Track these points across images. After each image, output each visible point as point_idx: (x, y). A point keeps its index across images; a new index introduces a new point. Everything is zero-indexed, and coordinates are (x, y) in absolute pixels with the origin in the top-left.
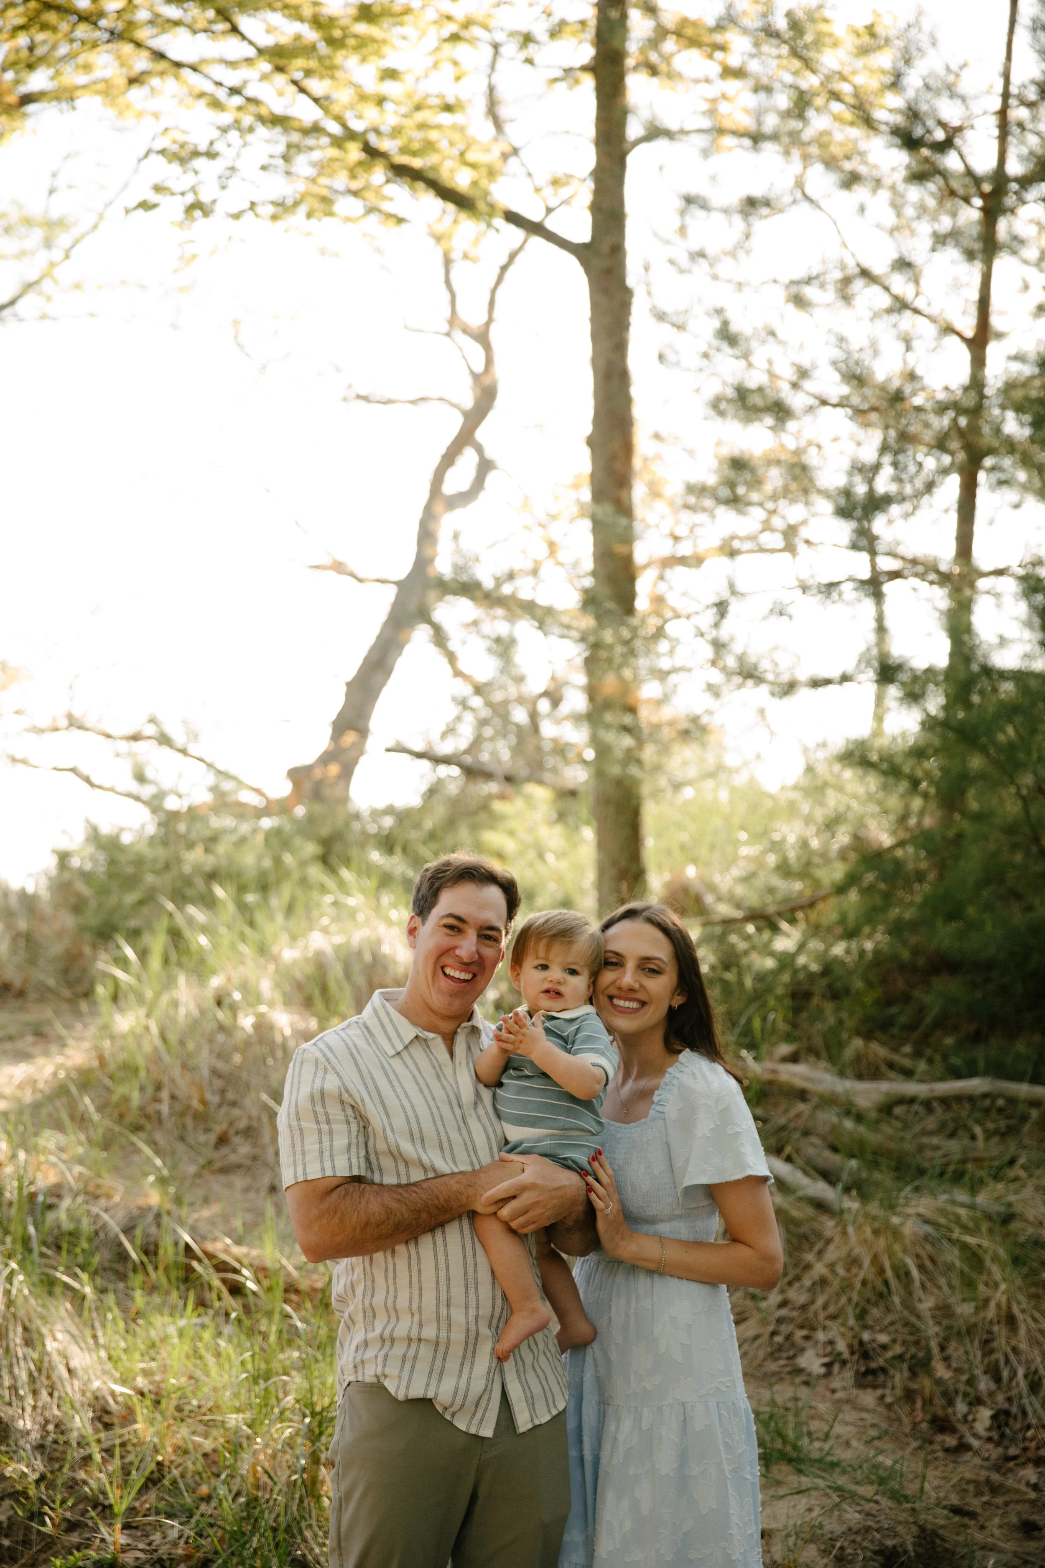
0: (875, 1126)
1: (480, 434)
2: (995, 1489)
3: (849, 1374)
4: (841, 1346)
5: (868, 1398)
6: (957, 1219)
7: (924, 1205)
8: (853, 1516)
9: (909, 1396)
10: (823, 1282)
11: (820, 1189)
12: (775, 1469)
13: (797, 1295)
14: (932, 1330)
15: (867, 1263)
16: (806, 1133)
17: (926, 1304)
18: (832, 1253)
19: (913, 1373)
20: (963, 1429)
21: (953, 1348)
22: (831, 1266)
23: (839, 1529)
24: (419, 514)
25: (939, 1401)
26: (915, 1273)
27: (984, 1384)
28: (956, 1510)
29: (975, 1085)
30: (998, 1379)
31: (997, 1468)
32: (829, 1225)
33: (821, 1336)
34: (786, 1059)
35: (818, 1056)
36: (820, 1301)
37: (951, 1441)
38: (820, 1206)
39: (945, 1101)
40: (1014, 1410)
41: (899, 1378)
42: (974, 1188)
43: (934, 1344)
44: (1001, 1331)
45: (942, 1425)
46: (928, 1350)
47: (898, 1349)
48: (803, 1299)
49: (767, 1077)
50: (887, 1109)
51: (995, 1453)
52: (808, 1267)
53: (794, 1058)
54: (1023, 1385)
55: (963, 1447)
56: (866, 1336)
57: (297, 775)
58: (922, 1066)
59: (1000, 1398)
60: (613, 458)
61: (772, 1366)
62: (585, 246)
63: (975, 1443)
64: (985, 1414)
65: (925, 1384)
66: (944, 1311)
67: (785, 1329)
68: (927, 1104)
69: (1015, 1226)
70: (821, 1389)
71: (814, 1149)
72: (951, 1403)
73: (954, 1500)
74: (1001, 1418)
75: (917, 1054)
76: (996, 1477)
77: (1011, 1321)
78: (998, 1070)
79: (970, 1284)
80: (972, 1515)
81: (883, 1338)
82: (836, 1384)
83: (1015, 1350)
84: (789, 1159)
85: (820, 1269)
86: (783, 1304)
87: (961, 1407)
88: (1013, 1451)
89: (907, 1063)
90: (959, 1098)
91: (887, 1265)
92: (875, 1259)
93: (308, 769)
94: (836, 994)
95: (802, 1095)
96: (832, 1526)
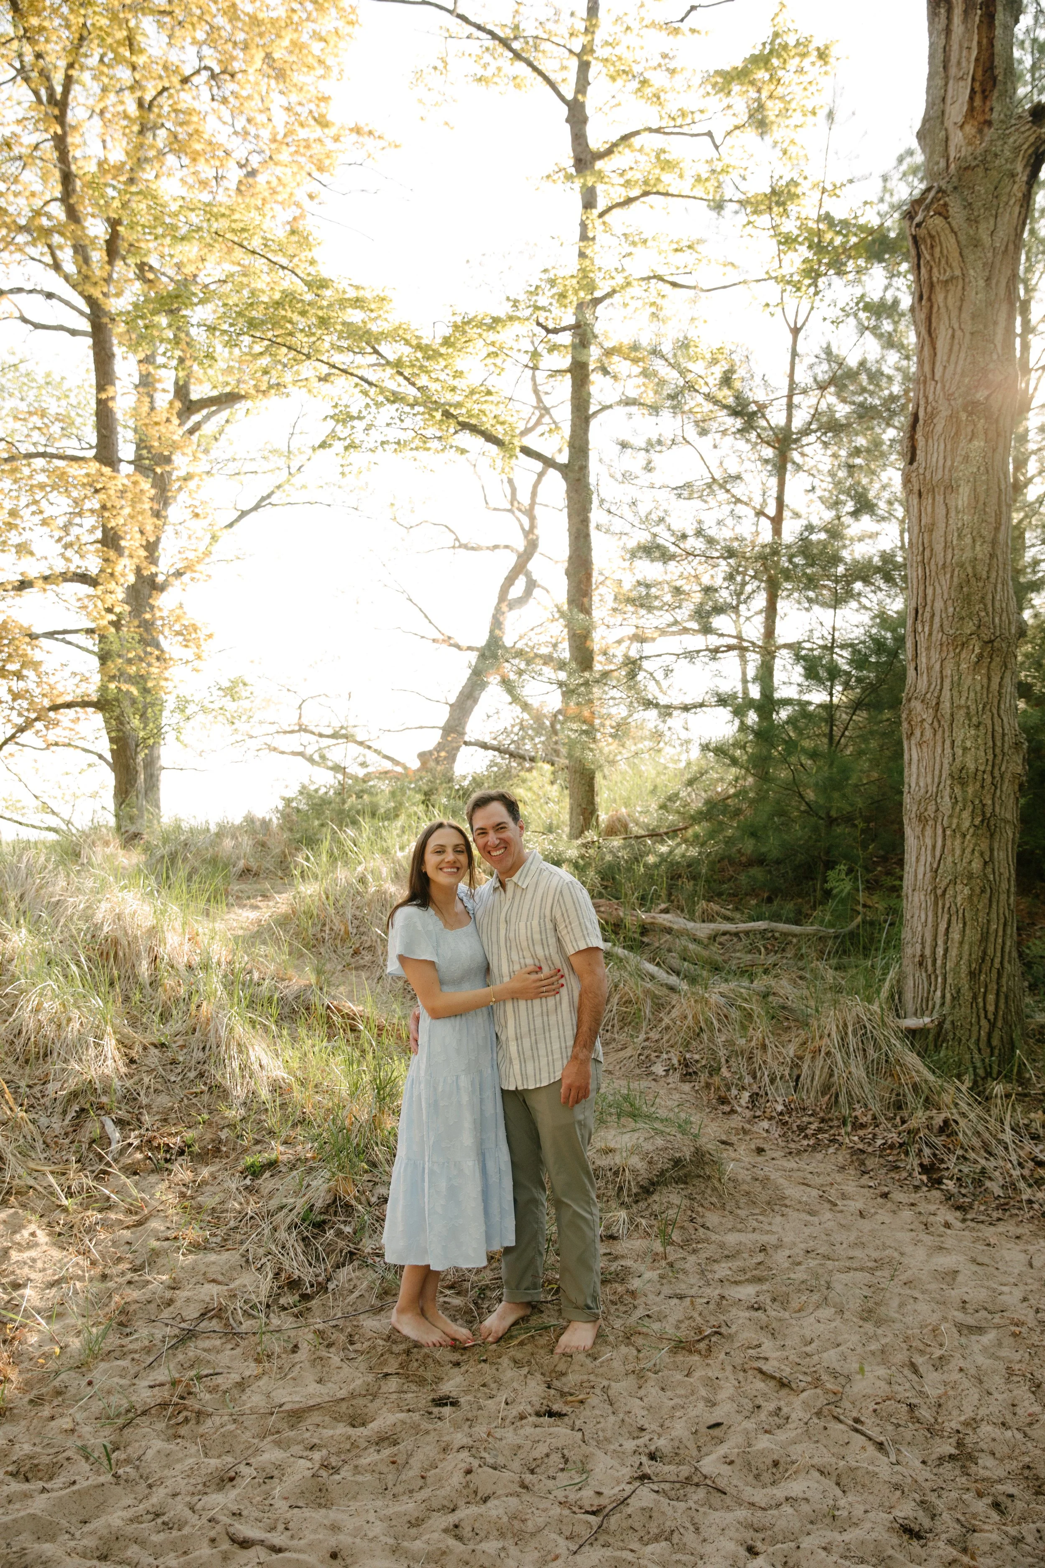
0: (706, 947)
1: (530, 566)
2: (745, 1132)
3: (677, 1075)
4: (675, 1061)
5: (687, 1087)
6: (741, 995)
7: (724, 987)
8: (660, 1142)
9: (708, 1086)
10: (667, 1028)
11: (673, 980)
12: (622, 1120)
13: (654, 1035)
14: (722, 1053)
15: (690, 1017)
16: (670, 951)
17: (721, 1039)
18: (675, 1013)
19: (711, 1075)
20: (734, 1102)
21: (733, 1061)
22: (674, 1021)
23: (651, 1148)
24: (492, 611)
25: (723, 1089)
26: (715, 1022)
27: (748, 1080)
28: (723, 1142)
29: (761, 925)
30: (755, 1078)
31: (749, 1122)
32: (675, 997)
33: (665, 1056)
34: (662, 911)
35: (682, 911)
36: (666, 1038)
37: (727, 1108)
38: (672, 989)
39: (747, 933)
40: (762, 1092)
41: (704, 1077)
42: (752, 978)
43: (723, 1060)
44: (758, 1053)
45: (723, 1101)
46: (720, 1063)
47: (704, 1062)
48: (657, 1037)
49: (649, 920)
50: (713, 938)
51: (748, 1114)
52: (661, 1020)
53: (666, 911)
54: (767, 1079)
55: (733, 1111)
56: (688, 1056)
57: (422, 756)
58: (738, 915)
59: (755, 1087)
60: (580, 582)
61: (638, 1071)
62: (566, 466)
63: (739, 1109)
64: (746, 1095)
65: (716, 1079)
66: (730, 1043)
67: (646, 1052)
68: (736, 934)
69: (771, 998)
70: (662, 1082)
71: (674, 960)
72: (729, 1090)
73: (724, 1138)
74: (754, 1097)
75: (737, 909)
76: (747, 1126)
77: (764, 1047)
78: (776, 917)
79: (744, 1027)
80: (731, 1145)
81: (697, 1057)
82: (670, 1080)
83: (765, 1062)
84: (658, 964)
85: (667, 1021)
86: (647, 1039)
87: (734, 1092)
88: (758, 1113)
89: (728, 913)
90: (755, 932)
91: (701, 1018)
92: (695, 1017)
93: (430, 753)
94: (694, 877)
95: (669, 931)
96: (648, 1146)
